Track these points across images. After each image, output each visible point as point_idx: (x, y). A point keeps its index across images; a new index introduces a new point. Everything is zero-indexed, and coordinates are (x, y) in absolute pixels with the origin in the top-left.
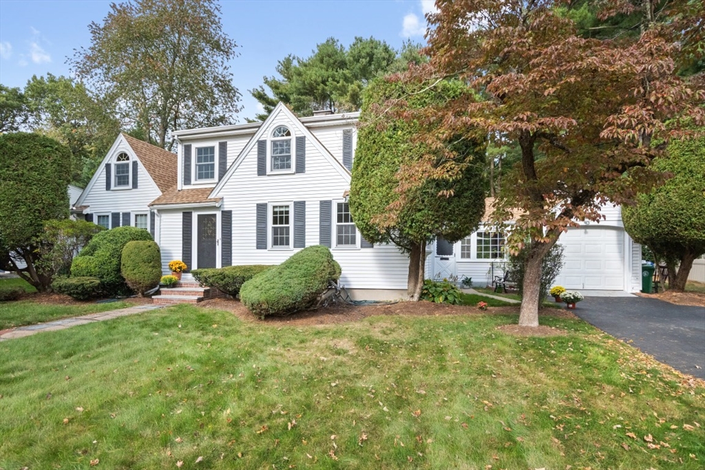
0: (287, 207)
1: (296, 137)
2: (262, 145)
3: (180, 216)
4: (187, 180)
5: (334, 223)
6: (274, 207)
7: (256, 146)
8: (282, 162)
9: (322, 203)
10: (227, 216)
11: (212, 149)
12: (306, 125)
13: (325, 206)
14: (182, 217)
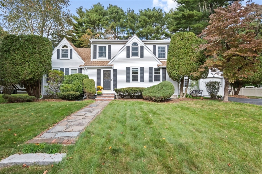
0: (137, 69)
1: (141, 47)
2: (128, 48)
3: (96, 70)
4: (95, 57)
5: (154, 74)
6: (133, 69)
7: (126, 48)
8: (135, 54)
9: (149, 68)
10: (115, 71)
11: (105, 47)
12: (144, 42)
13: (150, 69)
14: (96, 71)
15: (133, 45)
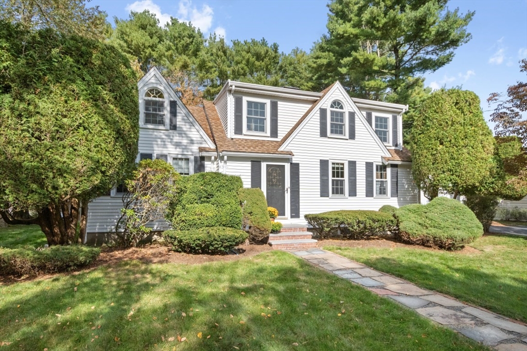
0: (343, 164)
1: (349, 112)
2: (323, 112)
3: (248, 165)
4: (238, 130)
5: (375, 179)
6: (333, 164)
7: (319, 112)
8: (338, 129)
9: (367, 163)
10: (295, 168)
11: (263, 105)
12: (356, 104)
13: (369, 165)
14: (250, 165)
15: (332, 106)
